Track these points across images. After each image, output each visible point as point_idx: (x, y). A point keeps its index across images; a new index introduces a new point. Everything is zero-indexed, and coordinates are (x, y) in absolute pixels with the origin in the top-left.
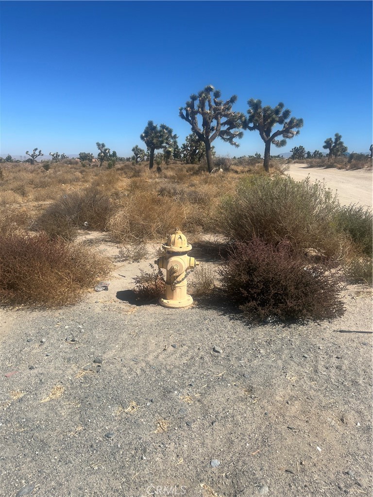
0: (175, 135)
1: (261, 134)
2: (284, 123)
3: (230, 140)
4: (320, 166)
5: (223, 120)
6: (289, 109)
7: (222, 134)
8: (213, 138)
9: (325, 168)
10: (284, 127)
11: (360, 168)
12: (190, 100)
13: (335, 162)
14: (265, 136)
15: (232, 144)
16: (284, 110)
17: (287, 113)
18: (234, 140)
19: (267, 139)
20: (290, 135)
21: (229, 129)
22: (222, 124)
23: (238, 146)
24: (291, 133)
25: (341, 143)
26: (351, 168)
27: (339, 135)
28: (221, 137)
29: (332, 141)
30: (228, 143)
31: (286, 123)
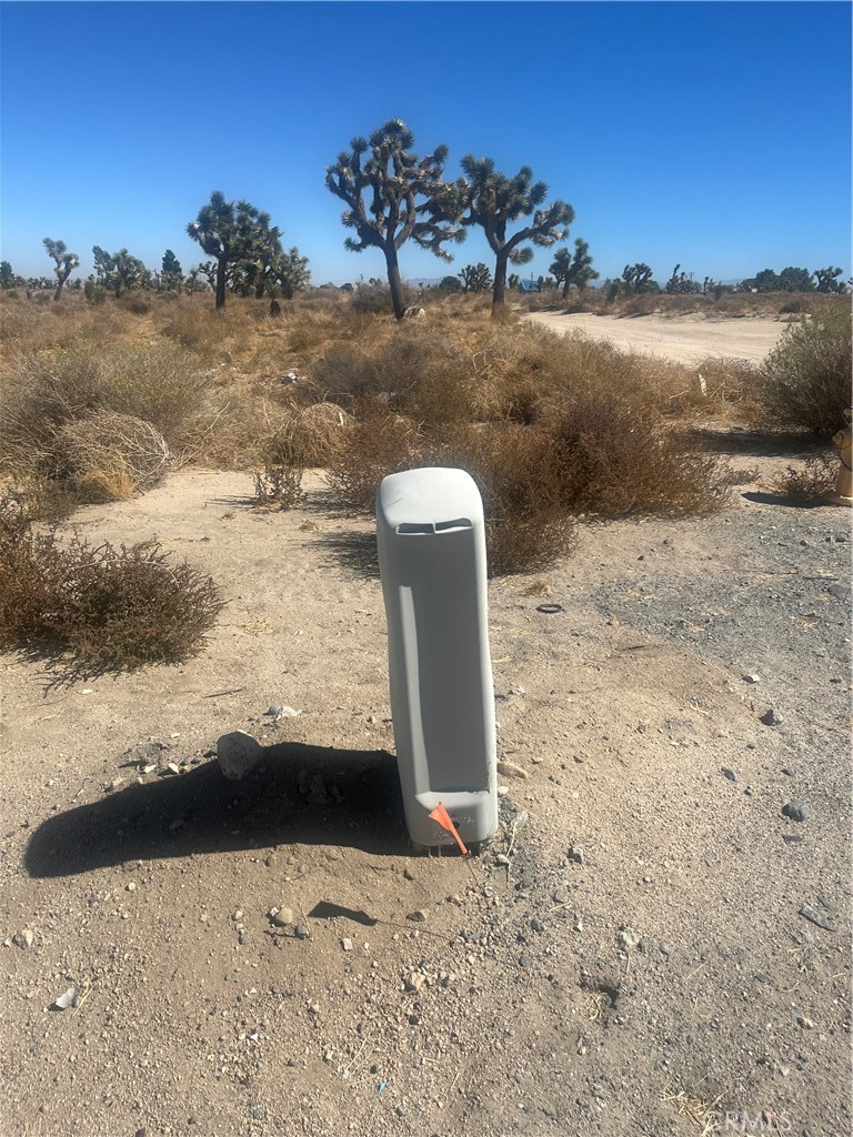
0: (275, 229)
1: (489, 235)
2: (534, 212)
3: (434, 245)
4: (551, 309)
5: (420, 200)
6: (546, 181)
7: (418, 230)
8: (402, 239)
9: (565, 313)
10: (536, 221)
11: (648, 314)
12: (350, 152)
13: (585, 300)
14: (497, 239)
15: (438, 255)
16: (532, 184)
17: (539, 193)
18: (443, 245)
19: (500, 246)
20: (549, 239)
21: (433, 221)
22: (418, 210)
23: (450, 259)
24: (551, 234)
25: (588, 260)
26: (629, 314)
27: (584, 242)
28: (415, 237)
29: (570, 256)
30: (429, 252)
31: (539, 213)
